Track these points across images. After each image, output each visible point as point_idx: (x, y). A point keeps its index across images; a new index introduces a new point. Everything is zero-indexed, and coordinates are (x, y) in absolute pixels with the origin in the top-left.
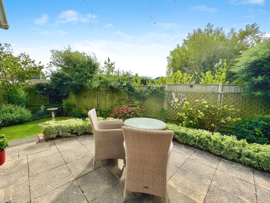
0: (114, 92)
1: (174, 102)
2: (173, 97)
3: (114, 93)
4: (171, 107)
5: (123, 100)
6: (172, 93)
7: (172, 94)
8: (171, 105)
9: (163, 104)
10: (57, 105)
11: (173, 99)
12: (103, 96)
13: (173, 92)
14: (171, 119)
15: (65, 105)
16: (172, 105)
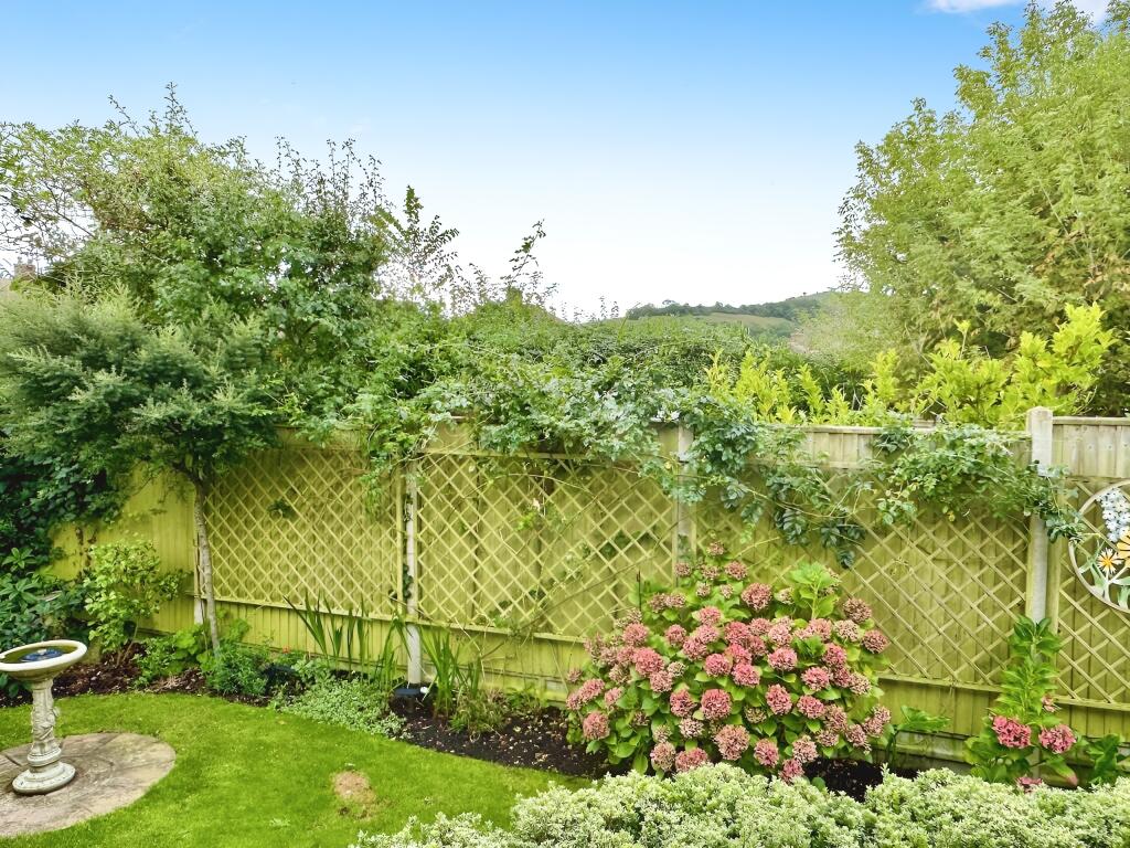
0: (561, 473)
1: (1119, 568)
2: (1112, 526)
3: (560, 485)
4: (1094, 604)
5: (646, 539)
6: (1096, 490)
7: (1098, 497)
8: (1092, 589)
9: (1024, 576)
10: (22, 585)
11: (1112, 537)
12: (459, 505)
13: (1112, 481)
14: (1092, 703)
15: (110, 588)
16: (1099, 590)
